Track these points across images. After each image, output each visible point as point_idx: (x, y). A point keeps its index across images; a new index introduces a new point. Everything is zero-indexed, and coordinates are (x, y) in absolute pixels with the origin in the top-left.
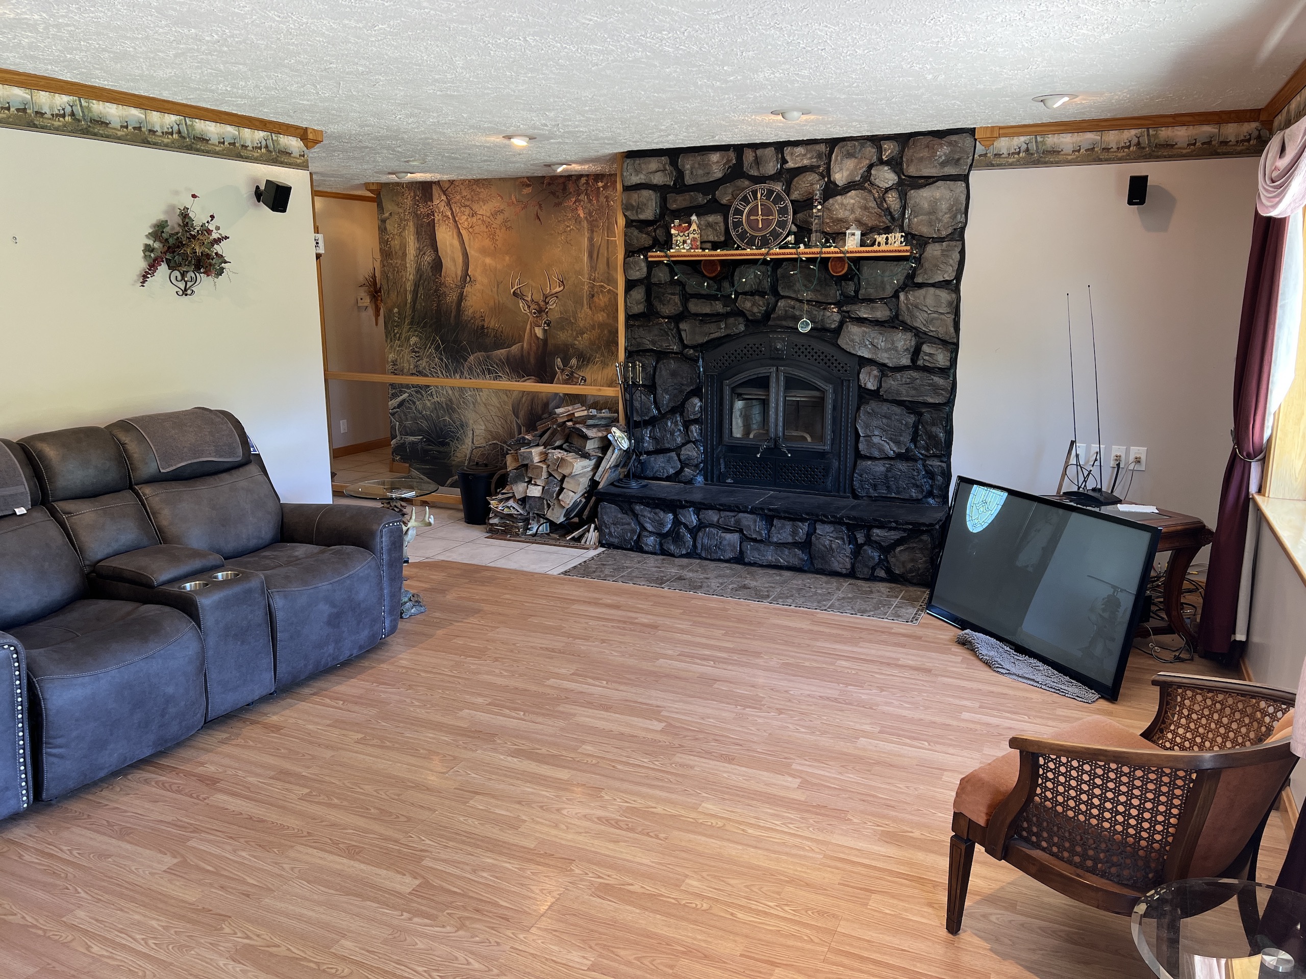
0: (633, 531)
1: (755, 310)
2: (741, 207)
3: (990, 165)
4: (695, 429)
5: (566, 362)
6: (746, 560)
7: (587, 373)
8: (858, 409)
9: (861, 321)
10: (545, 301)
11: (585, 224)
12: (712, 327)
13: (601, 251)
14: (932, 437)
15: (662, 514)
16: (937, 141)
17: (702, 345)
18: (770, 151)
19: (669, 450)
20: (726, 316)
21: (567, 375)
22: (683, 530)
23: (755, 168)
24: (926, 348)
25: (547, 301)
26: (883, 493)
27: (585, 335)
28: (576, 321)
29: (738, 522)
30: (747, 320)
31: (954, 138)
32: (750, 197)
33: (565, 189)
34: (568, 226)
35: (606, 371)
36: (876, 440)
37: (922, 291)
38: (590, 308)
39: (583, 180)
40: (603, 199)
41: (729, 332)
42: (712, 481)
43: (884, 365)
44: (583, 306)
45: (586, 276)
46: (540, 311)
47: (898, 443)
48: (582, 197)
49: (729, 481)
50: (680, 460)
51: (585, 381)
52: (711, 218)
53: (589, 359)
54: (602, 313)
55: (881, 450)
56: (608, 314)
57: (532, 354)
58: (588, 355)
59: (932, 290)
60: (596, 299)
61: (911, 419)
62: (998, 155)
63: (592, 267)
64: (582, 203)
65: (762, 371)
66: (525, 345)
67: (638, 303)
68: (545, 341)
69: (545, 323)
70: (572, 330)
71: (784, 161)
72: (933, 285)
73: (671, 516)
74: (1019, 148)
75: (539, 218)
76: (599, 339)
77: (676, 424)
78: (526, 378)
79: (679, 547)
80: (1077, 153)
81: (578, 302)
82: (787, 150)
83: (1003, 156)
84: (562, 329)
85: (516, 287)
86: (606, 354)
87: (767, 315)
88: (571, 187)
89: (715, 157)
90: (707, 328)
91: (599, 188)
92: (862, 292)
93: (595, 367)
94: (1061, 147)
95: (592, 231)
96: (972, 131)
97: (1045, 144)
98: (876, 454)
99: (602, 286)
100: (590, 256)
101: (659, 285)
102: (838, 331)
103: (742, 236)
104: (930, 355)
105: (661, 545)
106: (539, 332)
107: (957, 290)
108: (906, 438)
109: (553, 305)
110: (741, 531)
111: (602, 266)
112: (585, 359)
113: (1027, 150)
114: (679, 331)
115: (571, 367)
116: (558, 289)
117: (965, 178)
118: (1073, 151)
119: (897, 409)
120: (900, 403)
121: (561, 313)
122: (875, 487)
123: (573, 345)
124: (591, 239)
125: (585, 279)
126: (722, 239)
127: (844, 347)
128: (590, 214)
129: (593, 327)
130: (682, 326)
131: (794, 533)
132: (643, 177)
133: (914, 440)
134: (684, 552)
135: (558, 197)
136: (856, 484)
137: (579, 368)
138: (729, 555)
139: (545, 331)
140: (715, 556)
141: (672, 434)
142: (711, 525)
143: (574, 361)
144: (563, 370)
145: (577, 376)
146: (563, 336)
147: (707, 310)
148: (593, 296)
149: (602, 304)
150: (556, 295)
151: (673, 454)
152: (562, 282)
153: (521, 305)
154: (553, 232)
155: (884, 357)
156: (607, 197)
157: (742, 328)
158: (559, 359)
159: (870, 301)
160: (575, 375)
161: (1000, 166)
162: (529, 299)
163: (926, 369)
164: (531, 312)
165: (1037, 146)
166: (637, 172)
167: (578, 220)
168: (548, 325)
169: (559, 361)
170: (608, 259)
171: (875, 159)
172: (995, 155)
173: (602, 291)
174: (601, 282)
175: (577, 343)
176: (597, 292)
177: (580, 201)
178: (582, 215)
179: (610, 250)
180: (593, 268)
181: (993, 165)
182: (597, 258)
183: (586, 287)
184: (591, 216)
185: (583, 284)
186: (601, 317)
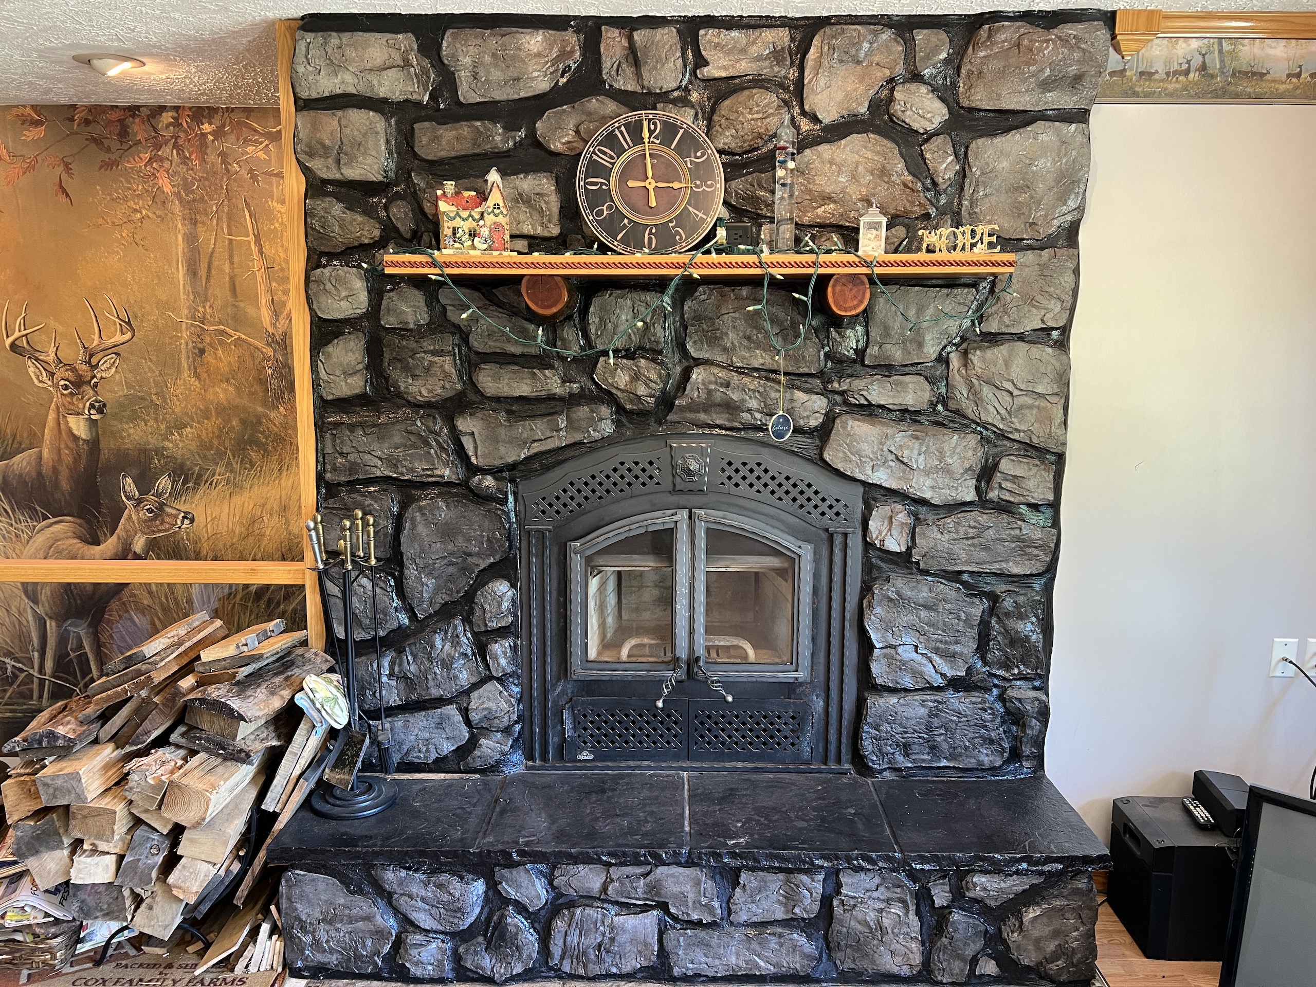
0: (380, 934)
1: (642, 390)
2: (604, 160)
3: (1131, 95)
4: (500, 650)
5: (145, 483)
6: (676, 971)
7: (196, 503)
8: (866, 590)
9: (869, 411)
10: (89, 363)
11: (177, 207)
12: (539, 427)
13: (215, 263)
14: (1016, 641)
15: (456, 886)
16: (1038, 33)
17: (513, 467)
18: (668, 37)
19: (440, 702)
20: (571, 401)
21: (150, 511)
22: (515, 920)
23: (629, 70)
24: (1006, 465)
25: (94, 361)
26: (924, 761)
27: (189, 429)
28: (165, 401)
29: (654, 888)
30: (620, 409)
31: (1070, 30)
32: (625, 138)
33: (124, 134)
34: (135, 211)
35: (237, 500)
36: (906, 653)
37: (999, 353)
38: (197, 376)
39: (167, 117)
40: (213, 158)
41: (578, 437)
42: (544, 759)
43: (923, 502)
44: (179, 371)
45: (185, 312)
46: (79, 383)
47: (950, 656)
48: (166, 151)
49: (585, 756)
50: (468, 722)
51: (192, 521)
52: (527, 183)
53: (200, 476)
54: (225, 385)
55: (917, 674)
56: (238, 389)
57: (64, 473)
58: (197, 470)
59: (1021, 346)
60: (208, 358)
61: (977, 609)
62: (1146, 75)
63: (196, 294)
64: (167, 164)
65: (659, 520)
66: (46, 453)
67: (348, 373)
68: (94, 444)
69: (92, 406)
70: (156, 420)
71: (701, 62)
72: (1020, 337)
73: (479, 887)
74: (1188, 62)
75: (64, 191)
76: (219, 437)
77: (455, 641)
78: (52, 520)
79: (503, 958)
80: (1294, 80)
81: (170, 363)
82: (707, 36)
83: (1157, 76)
84: (134, 417)
85: (17, 334)
86: (237, 467)
87: (666, 402)
88: (138, 130)
89: (534, 41)
90: (523, 429)
91: (204, 135)
92: (873, 350)
93: (214, 493)
94: (1268, 65)
95: (194, 222)
96: (1110, 19)
97: (1237, 58)
98: (907, 681)
99: (222, 333)
100: (192, 271)
101: (402, 331)
102: (824, 432)
103: (612, 224)
104: (1015, 478)
105: (457, 958)
106: (78, 426)
107: (1062, 345)
108: (967, 647)
109: (107, 369)
110: (663, 906)
111: (219, 292)
112: (189, 478)
113: (1203, 67)
114: (456, 437)
115: (159, 495)
116: (118, 338)
117: (1081, 116)
118: (1289, 76)
119: (948, 590)
120: (954, 576)
121: (130, 387)
122: (906, 748)
123: (159, 452)
124: (191, 239)
125: (182, 317)
126: (555, 231)
127: (840, 466)
128: (187, 187)
129: (206, 414)
130: (464, 424)
131: (791, 899)
132: (349, 78)
133: (982, 649)
134: (518, 969)
135: (108, 150)
136: (868, 746)
137: (176, 495)
138: (632, 963)
139: (93, 423)
140: (595, 969)
141: (447, 665)
142: (588, 900)
143: (164, 483)
144: (139, 501)
145: (174, 512)
146: (134, 434)
147: (524, 388)
148: (202, 352)
149: (224, 368)
150: (115, 350)
151: (451, 710)
152: (129, 323)
153: (31, 370)
154: (100, 221)
155: (923, 487)
156: (223, 155)
157: (607, 428)
158: (129, 480)
159: (886, 369)
160: (168, 510)
161: (1148, 98)
162: (51, 357)
163: (1005, 508)
164: (56, 386)
165: (1222, 61)
166: (335, 67)
167: (158, 199)
168: (100, 411)
169: (129, 484)
170: (232, 279)
171: (900, 69)
172: (1142, 73)
173: (222, 343)
174: (220, 323)
175: (168, 445)
176: (210, 344)
177: (161, 160)
178: (167, 189)
179: (236, 260)
180: (200, 296)
181: (1136, 95)
182: (208, 278)
183: (185, 335)
184: (189, 191)
185: (177, 327)
186: (222, 393)
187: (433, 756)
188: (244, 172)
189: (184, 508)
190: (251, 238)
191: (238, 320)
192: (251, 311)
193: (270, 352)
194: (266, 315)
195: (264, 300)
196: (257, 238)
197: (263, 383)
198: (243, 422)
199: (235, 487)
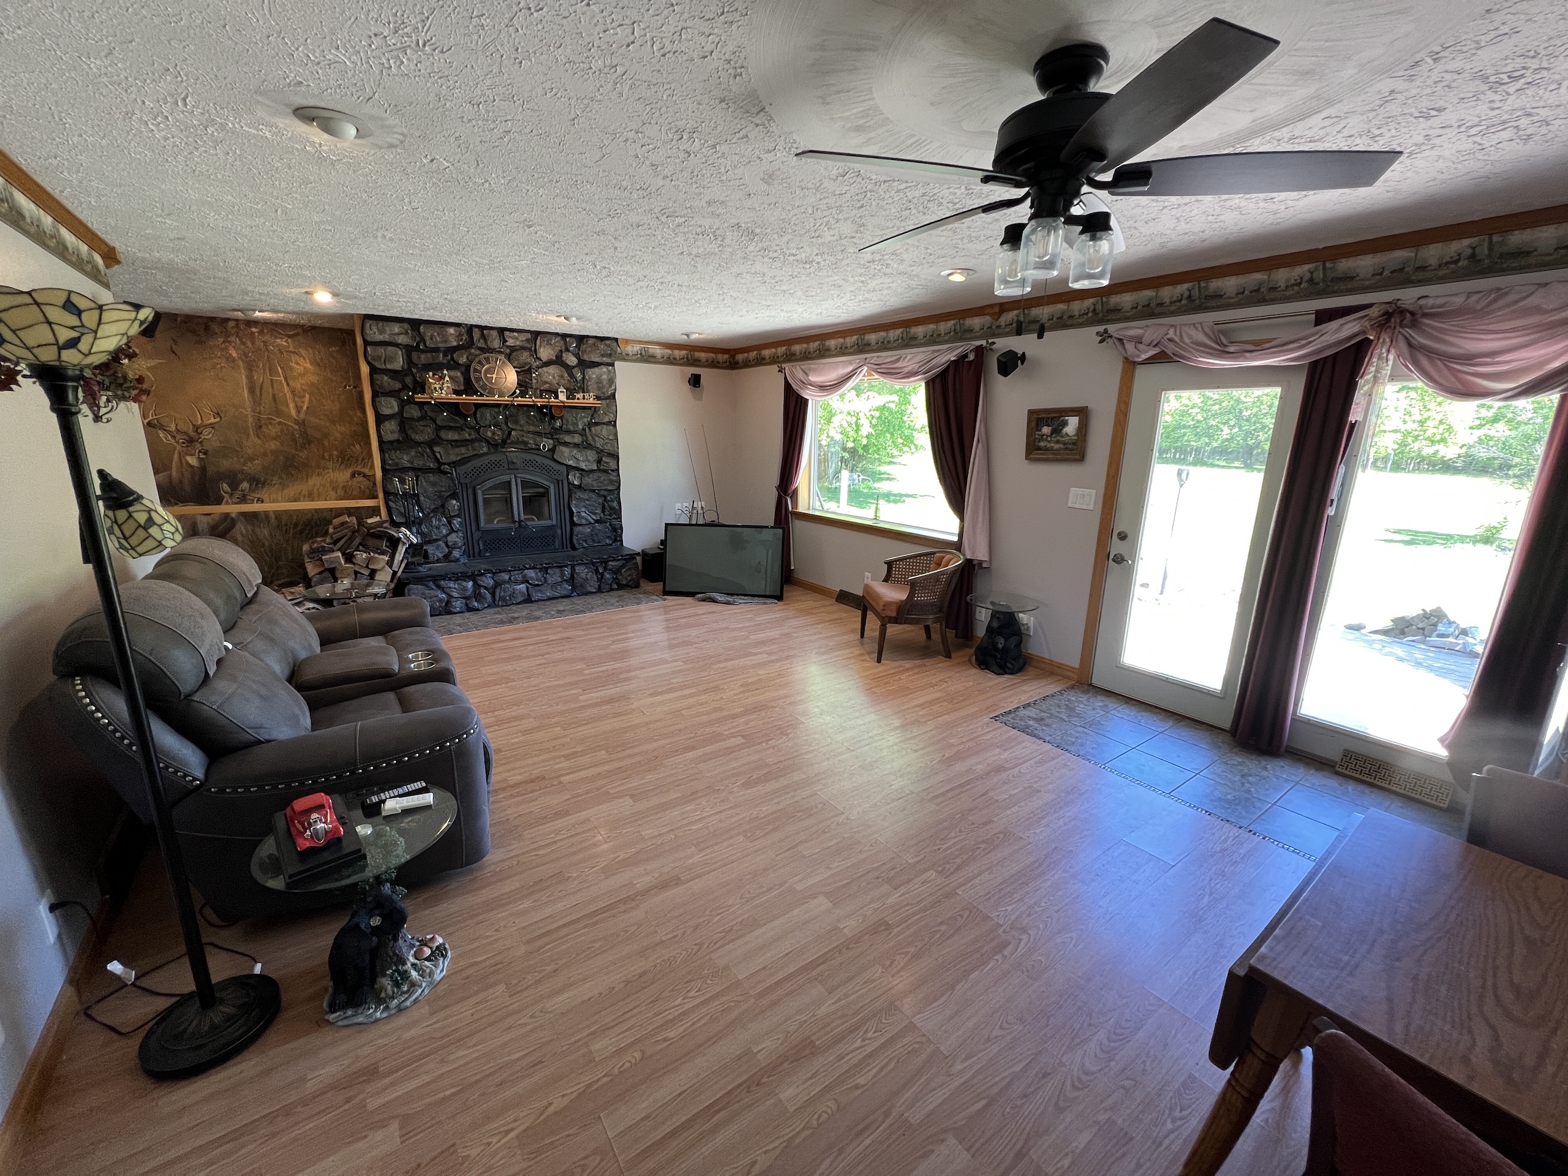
0: (441, 601)
1: (497, 438)
2: (479, 368)
3: (624, 360)
4: (456, 522)
5: (234, 486)
6: (532, 600)
7: (263, 494)
8: (570, 496)
9: (566, 444)
10: (197, 431)
11: (241, 363)
12: (463, 450)
13: (264, 389)
14: (612, 508)
15: (464, 584)
16: (599, 343)
17: (454, 463)
18: (495, 333)
19: (437, 540)
20: (472, 441)
21: (238, 498)
22: (483, 591)
23: (482, 341)
24: (604, 459)
25: (199, 431)
26: (591, 545)
27: (256, 461)
28: (242, 448)
29: (524, 577)
30: (489, 443)
31: (608, 342)
32: (484, 362)
33: (207, 328)
34: (217, 364)
35: (286, 491)
36: (583, 514)
37: (599, 428)
38: (259, 438)
39: (231, 324)
40: (258, 343)
41: (476, 452)
42: (474, 557)
43: (583, 470)
44: (249, 436)
45: (249, 410)
46: (191, 441)
47: (595, 514)
48: (233, 338)
49: (488, 554)
50: (447, 546)
51: (263, 499)
52: (454, 373)
53: (265, 481)
54: (274, 442)
55: (587, 520)
57: (186, 482)
58: (263, 479)
59: (605, 426)
60: (264, 429)
61: (601, 500)
62: (627, 355)
63: (255, 401)
64: (233, 344)
65: (506, 478)
66: (174, 473)
67: (392, 432)
68: (203, 469)
69: (200, 452)
70: (238, 457)
71: (505, 341)
72: (604, 424)
73: (471, 584)
74: (637, 352)
75: (174, 353)
76: (273, 464)
77: (440, 520)
79: (482, 603)
81: (243, 432)
82: (507, 333)
83: (629, 355)
84: (224, 456)
85: (151, 418)
87: (504, 442)
88: (215, 328)
89: (452, 330)
90: (457, 450)
91: (253, 333)
92: (564, 426)
93: (275, 488)
94: (656, 354)
95: (251, 370)
96: (616, 340)
97: (649, 352)
98: (584, 522)
99: (270, 418)
100: (251, 391)
101: (412, 419)
102: (553, 450)
103: (484, 387)
104: (607, 463)
105: (467, 605)
106: (193, 461)
107: (615, 426)
108: (599, 511)
109: (207, 434)
110: (527, 582)
111: (267, 401)
112: (257, 482)
113: (641, 354)
114: (433, 453)
115: (242, 490)
116: (213, 421)
117: (613, 365)
119: (594, 496)
120: (593, 491)
121: (220, 442)
122: (586, 541)
123: (242, 472)
124: (250, 378)
125: (248, 411)
126: (462, 388)
127: (559, 460)
128: (245, 355)
129: (265, 454)
130: (437, 449)
131: (562, 575)
133: (603, 512)
134: (486, 605)
135: (199, 336)
136: (575, 541)
137: (252, 490)
138: (520, 599)
139: (201, 459)
140: (509, 603)
141: (438, 528)
142: (505, 582)
143: (245, 485)
144: (231, 495)
145: (252, 498)
146: (226, 464)
147: (456, 437)
148: (261, 427)
149: (273, 434)
150: (212, 426)
151: (441, 543)
152: (218, 414)
153: (161, 435)
154: (197, 367)
155: (583, 466)
156: (265, 342)
157: (485, 450)
158: (225, 484)
159: (569, 432)
160: (248, 497)
161: (628, 361)
162: (173, 428)
163: (605, 471)
164: (177, 442)
165: (645, 353)
166: (381, 332)
167: (230, 359)
168: (205, 454)
169: (225, 486)
170: (274, 396)
171: (563, 348)
173: (271, 423)
174: (269, 415)
175: (245, 468)
176: (264, 424)
177: (230, 342)
178: (234, 355)
179: (276, 387)
180: (257, 402)
182: (261, 394)
183: (250, 420)
184: (247, 357)
185: (246, 416)
186: (273, 445)
187: (436, 558)
188: (276, 350)
189: (258, 496)
190: (282, 378)
191: (278, 413)
192: (284, 409)
193: (296, 427)
194: (293, 412)
195: (292, 405)
196: (286, 379)
197: (295, 441)
198: (287, 458)
199: (284, 486)
